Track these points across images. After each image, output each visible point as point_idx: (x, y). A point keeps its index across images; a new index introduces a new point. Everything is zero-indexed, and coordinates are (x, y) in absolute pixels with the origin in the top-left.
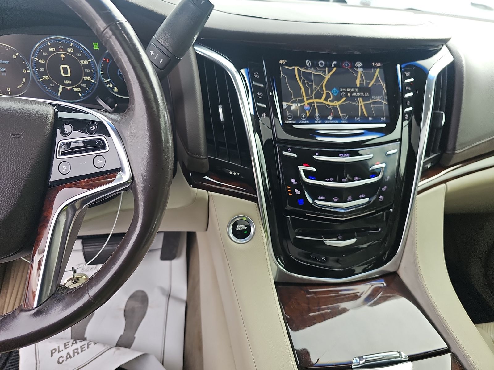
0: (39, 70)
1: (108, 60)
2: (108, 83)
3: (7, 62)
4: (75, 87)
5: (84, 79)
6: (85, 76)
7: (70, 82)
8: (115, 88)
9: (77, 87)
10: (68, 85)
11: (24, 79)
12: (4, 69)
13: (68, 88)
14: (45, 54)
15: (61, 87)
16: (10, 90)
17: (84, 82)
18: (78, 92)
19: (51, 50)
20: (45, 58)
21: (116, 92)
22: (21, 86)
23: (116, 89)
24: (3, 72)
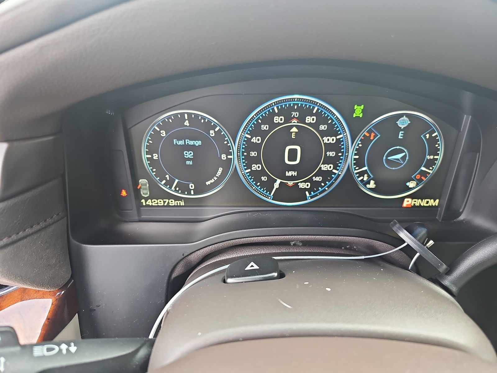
0: (249, 154)
1: (373, 135)
2: (362, 174)
3: (199, 143)
4: (301, 182)
5: (321, 168)
6: (323, 163)
7: (295, 174)
8: (372, 182)
9: (305, 182)
10: (291, 178)
11: (221, 170)
12: (191, 153)
13: (290, 183)
14: (264, 127)
15: (279, 181)
16: (193, 188)
17: (320, 173)
18: (305, 189)
19: (277, 120)
20: (263, 134)
21: (371, 189)
22: (213, 181)
23: (372, 185)
24: (189, 159)
